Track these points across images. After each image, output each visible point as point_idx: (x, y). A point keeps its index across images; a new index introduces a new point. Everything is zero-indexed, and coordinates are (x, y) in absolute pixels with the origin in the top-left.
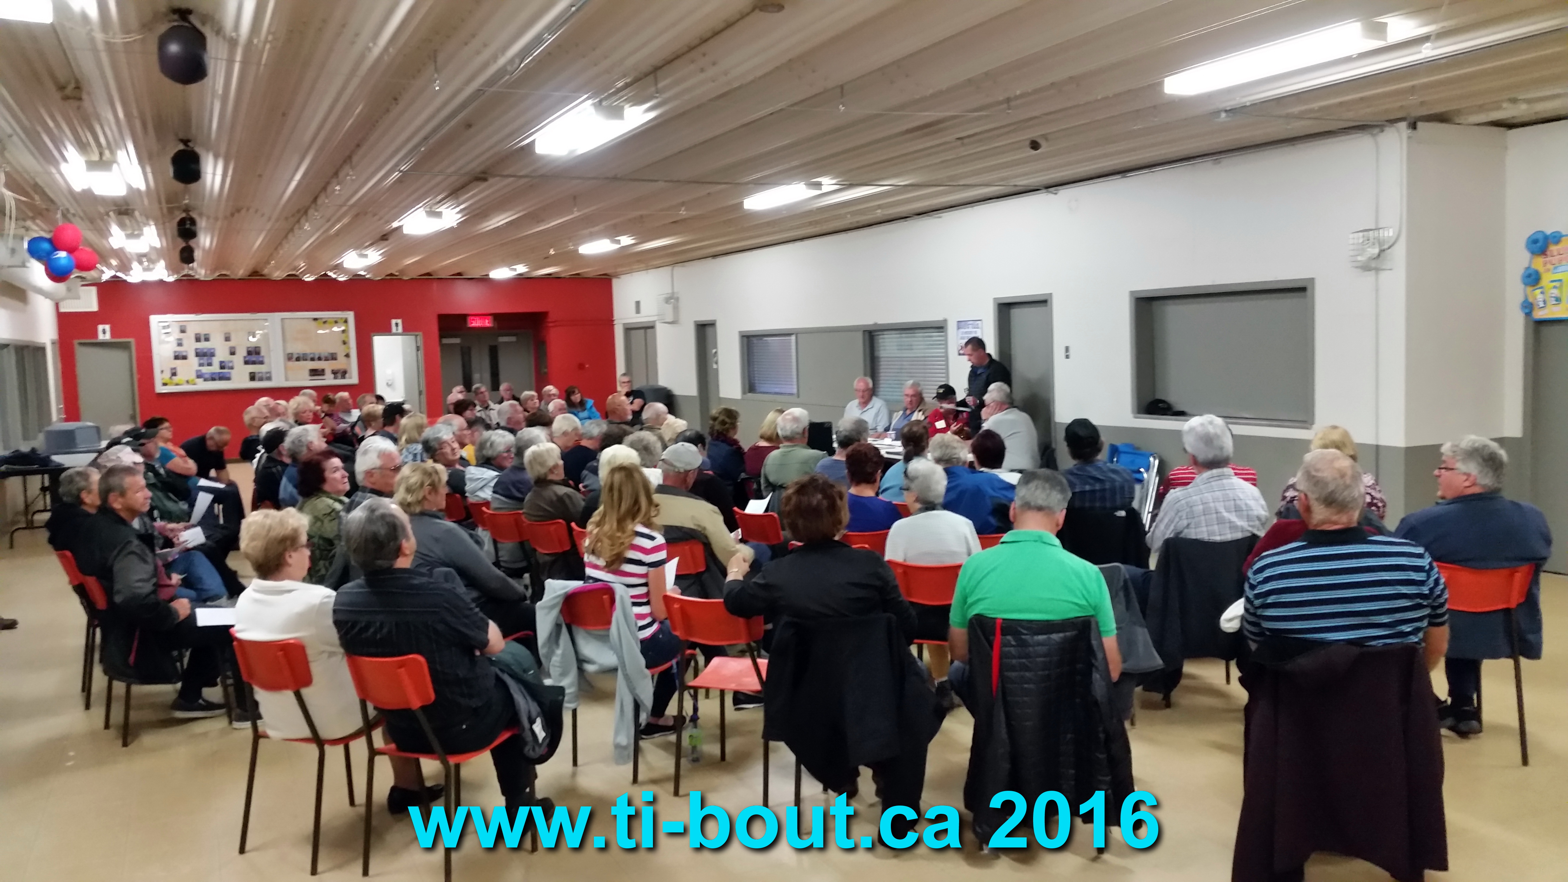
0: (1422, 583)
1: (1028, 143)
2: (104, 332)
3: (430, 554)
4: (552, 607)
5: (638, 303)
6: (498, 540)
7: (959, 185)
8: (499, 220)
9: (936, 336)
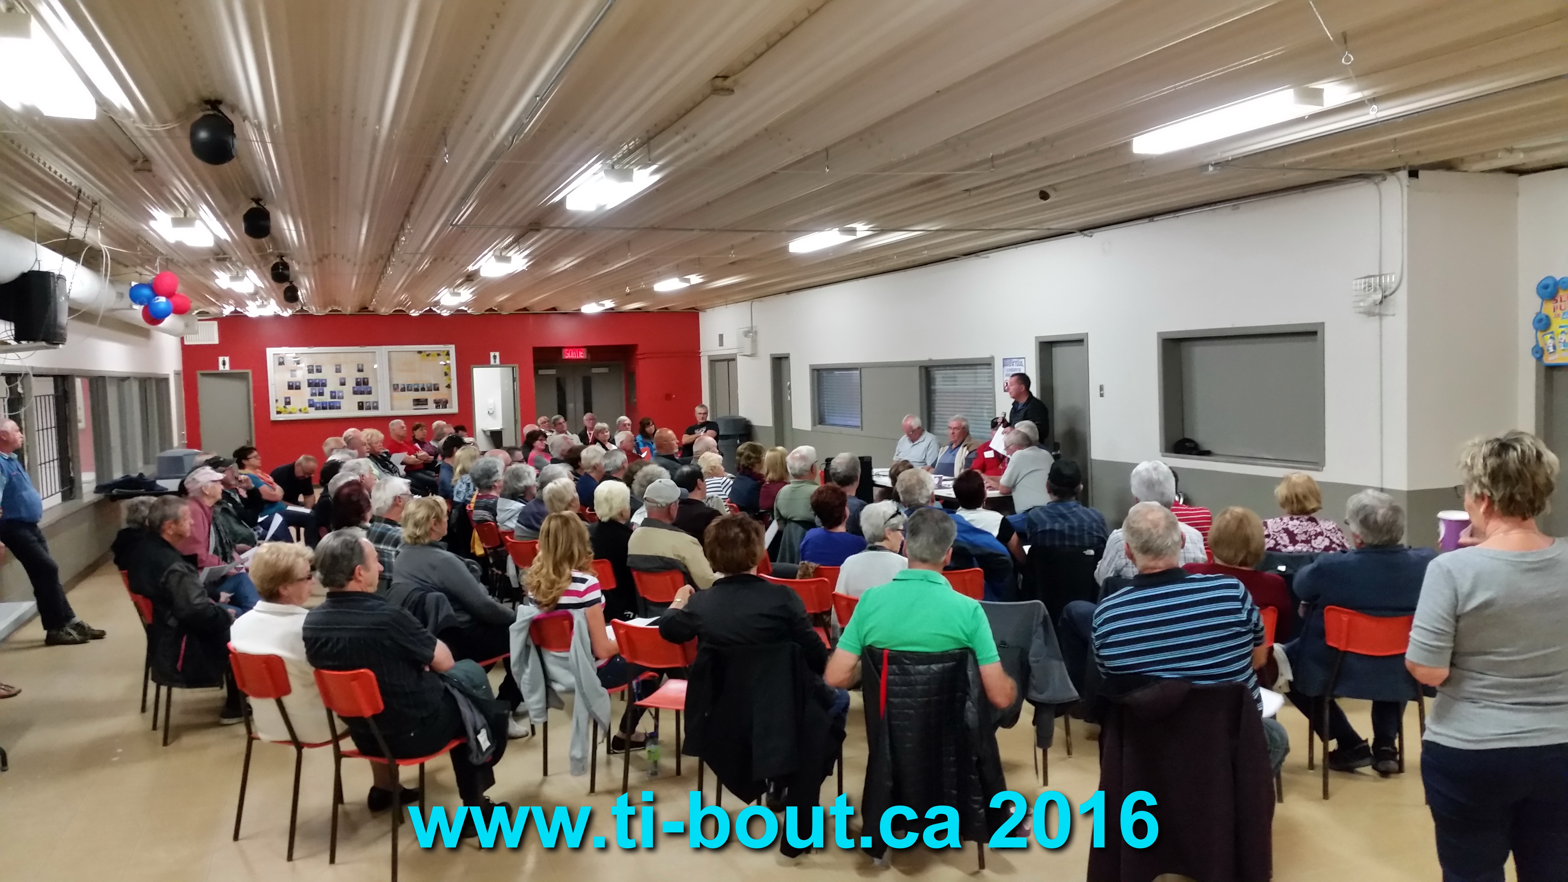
1: (1038, 192)
2: (224, 364)
3: (428, 581)
4: (521, 630)
5: (721, 336)
6: (519, 566)
7: (990, 230)
8: (565, 264)
9: (985, 373)
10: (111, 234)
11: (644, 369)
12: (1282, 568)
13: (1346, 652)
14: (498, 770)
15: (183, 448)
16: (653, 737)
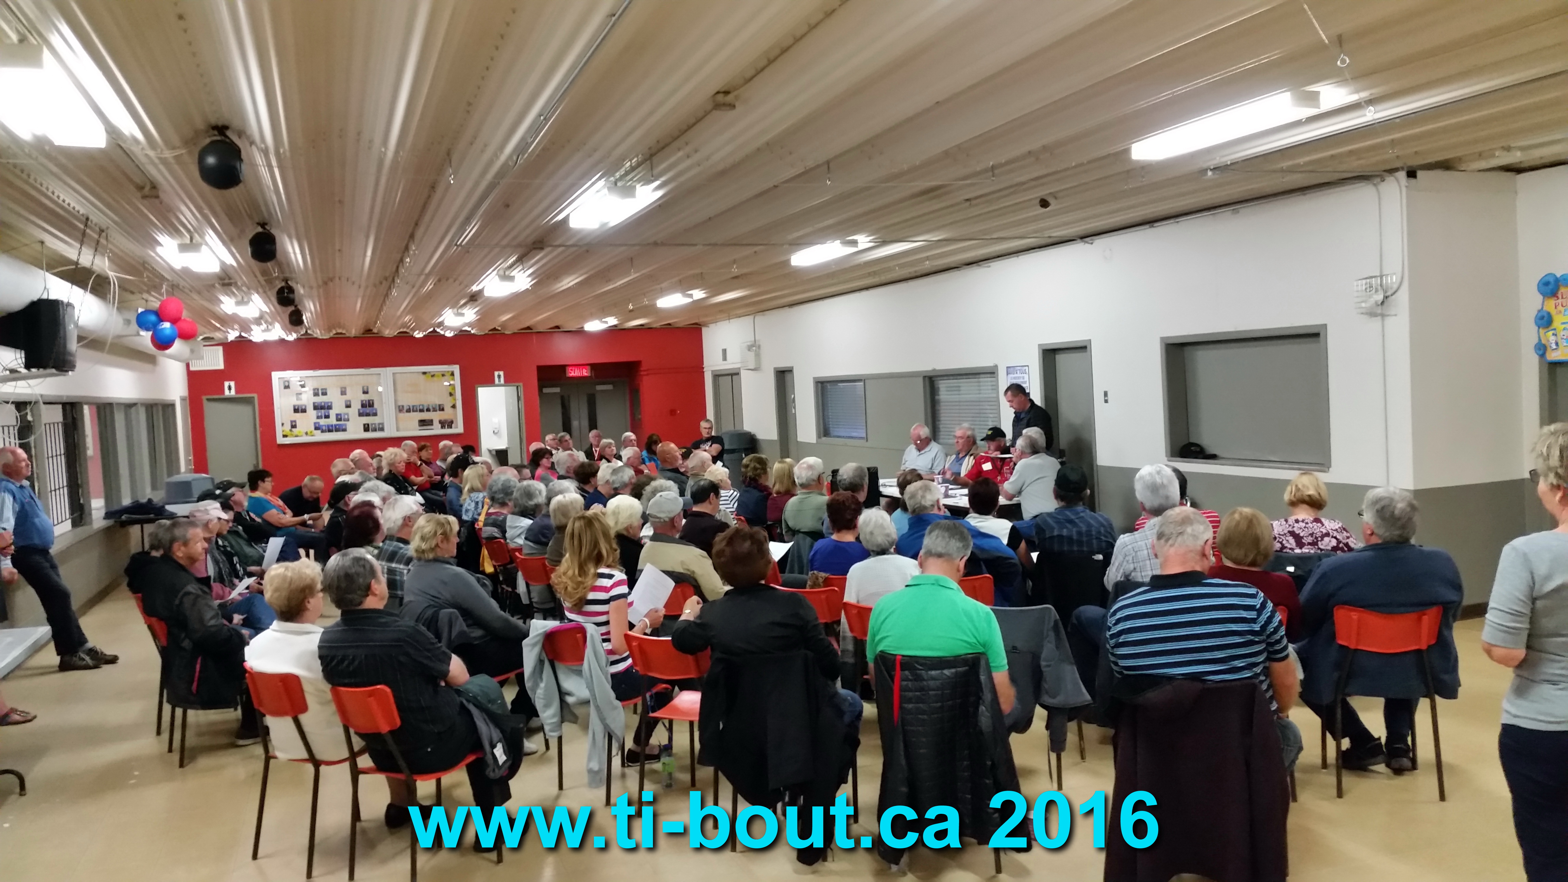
0: (1254, 621)
1: (1038, 200)
2: (230, 388)
3: (439, 596)
4: (534, 645)
5: (724, 351)
6: (530, 582)
7: (991, 239)
8: (568, 282)
9: (987, 382)
10: (119, 262)
11: (648, 385)
12: (1291, 569)
13: (1356, 650)
14: (514, 784)
15: (191, 473)
16: (667, 749)
